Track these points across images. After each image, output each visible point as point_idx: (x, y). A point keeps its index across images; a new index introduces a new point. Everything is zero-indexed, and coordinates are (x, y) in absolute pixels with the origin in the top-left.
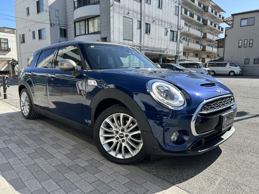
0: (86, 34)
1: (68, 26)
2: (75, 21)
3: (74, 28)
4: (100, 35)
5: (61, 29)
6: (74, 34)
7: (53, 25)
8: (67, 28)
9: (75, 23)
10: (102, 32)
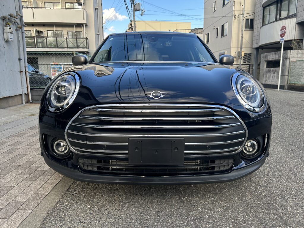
0: (276, 20)
1: (256, 14)
2: (264, 6)
3: (262, 15)
4: (296, 18)
5: (247, 20)
6: (261, 23)
7: (237, 17)
8: (254, 17)
9: (264, 8)
10: (299, 15)
